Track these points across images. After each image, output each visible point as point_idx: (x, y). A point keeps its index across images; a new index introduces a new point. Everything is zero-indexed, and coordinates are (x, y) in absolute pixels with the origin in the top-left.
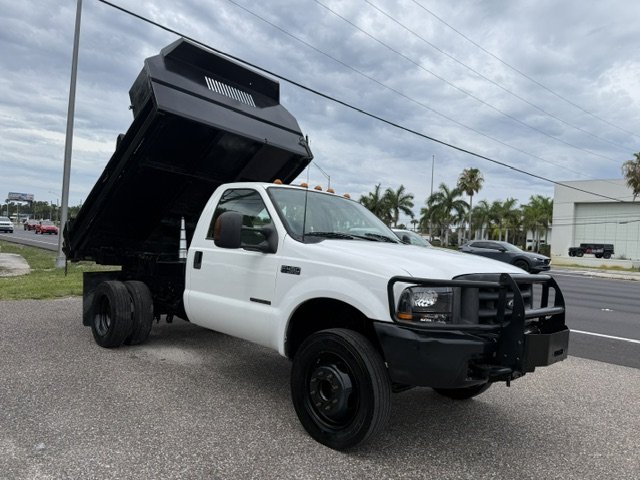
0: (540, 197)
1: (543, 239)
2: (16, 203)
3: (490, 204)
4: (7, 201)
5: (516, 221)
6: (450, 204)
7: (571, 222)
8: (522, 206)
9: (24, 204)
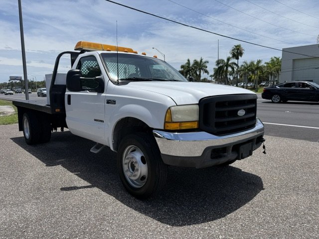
0: (275, 58)
1: (276, 79)
2: (14, 81)
3: (249, 63)
4: (9, 81)
5: (262, 72)
6: (227, 65)
7: (291, 70)
8: (265, 63)
9: (18, 81)
